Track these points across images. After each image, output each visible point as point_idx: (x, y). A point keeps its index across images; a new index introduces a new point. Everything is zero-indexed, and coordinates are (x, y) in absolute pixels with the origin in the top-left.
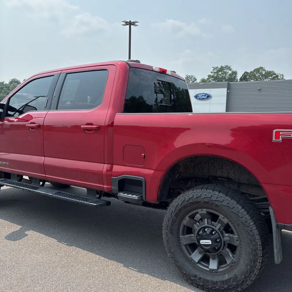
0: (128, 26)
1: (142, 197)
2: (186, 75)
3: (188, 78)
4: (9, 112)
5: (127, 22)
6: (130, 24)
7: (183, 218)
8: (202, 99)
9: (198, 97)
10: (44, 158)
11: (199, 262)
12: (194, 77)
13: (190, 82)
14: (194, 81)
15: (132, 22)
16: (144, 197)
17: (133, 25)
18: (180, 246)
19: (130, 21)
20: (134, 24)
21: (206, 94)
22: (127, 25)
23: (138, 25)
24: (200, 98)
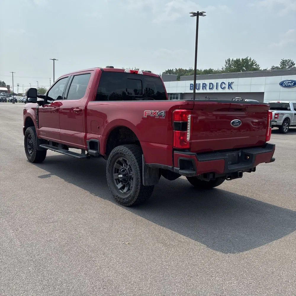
0: (196, 17)
1: (98, 152)
2: (282, 60)
3: (284, 62)
4: (48, 101)
5: (195, 13)
6: (198, 15)
7: (114, 164)
8: (288, 86)
9: (284, 85)
10: (60, 129)
11: (120, 189)
12: (291, 61)
13: (287, 67)
14: (291, 66)
15: (199, 12)
16: (99, 152)
17: (200, 15)
18: (113, 180)
19: (198, 12)
20: (203, 15)
21: (292, 81)
22: (195, 15)
23: (206, 15)
24: (286, 85)
